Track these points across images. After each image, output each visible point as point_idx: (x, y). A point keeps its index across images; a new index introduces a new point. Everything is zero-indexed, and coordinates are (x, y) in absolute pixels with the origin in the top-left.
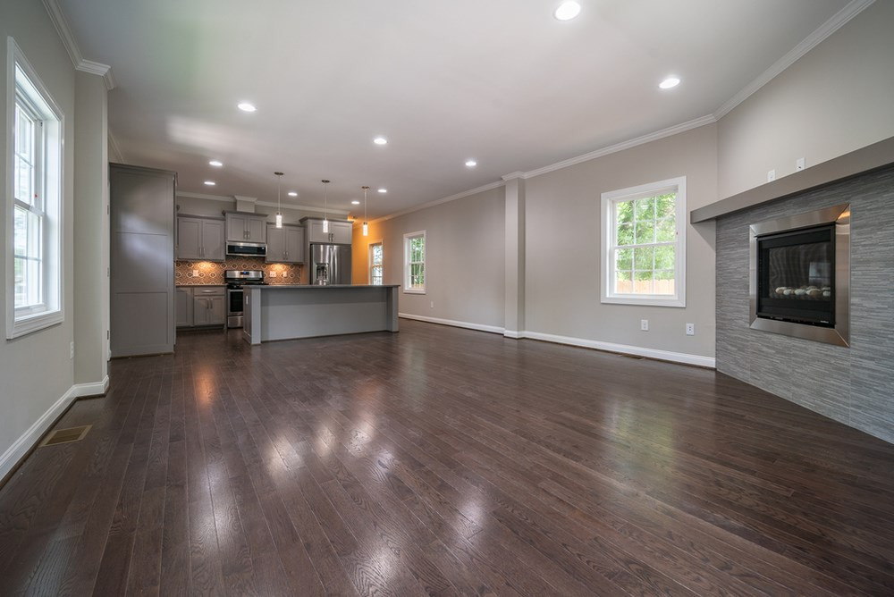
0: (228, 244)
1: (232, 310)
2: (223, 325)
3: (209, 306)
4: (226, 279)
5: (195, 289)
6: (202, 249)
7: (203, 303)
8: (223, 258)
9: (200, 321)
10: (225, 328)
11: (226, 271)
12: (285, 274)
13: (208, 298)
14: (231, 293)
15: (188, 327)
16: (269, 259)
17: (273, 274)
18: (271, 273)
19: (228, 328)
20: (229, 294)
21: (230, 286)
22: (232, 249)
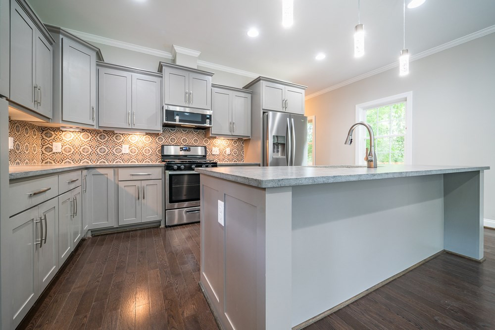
0: (166, 108)
1: (171, 201)
2: (160, 222)
3: (141, 195)
4: (164, 157)
5: (120, 170)
6: (132, 114)
7: (132, 191)
8: (159, 127)
9: (128, 219)
10: (163, 226)
11: (163, 147)
12: (228, 151)
13: (138, 184)
14: (171, 176)
15: (112, 228)
16: (214, 131)
17: (216, 151)
18: (214, 149)
19: (166, 227)
20: (167, 178)
21: (168, 167)
22: (170, 114)
